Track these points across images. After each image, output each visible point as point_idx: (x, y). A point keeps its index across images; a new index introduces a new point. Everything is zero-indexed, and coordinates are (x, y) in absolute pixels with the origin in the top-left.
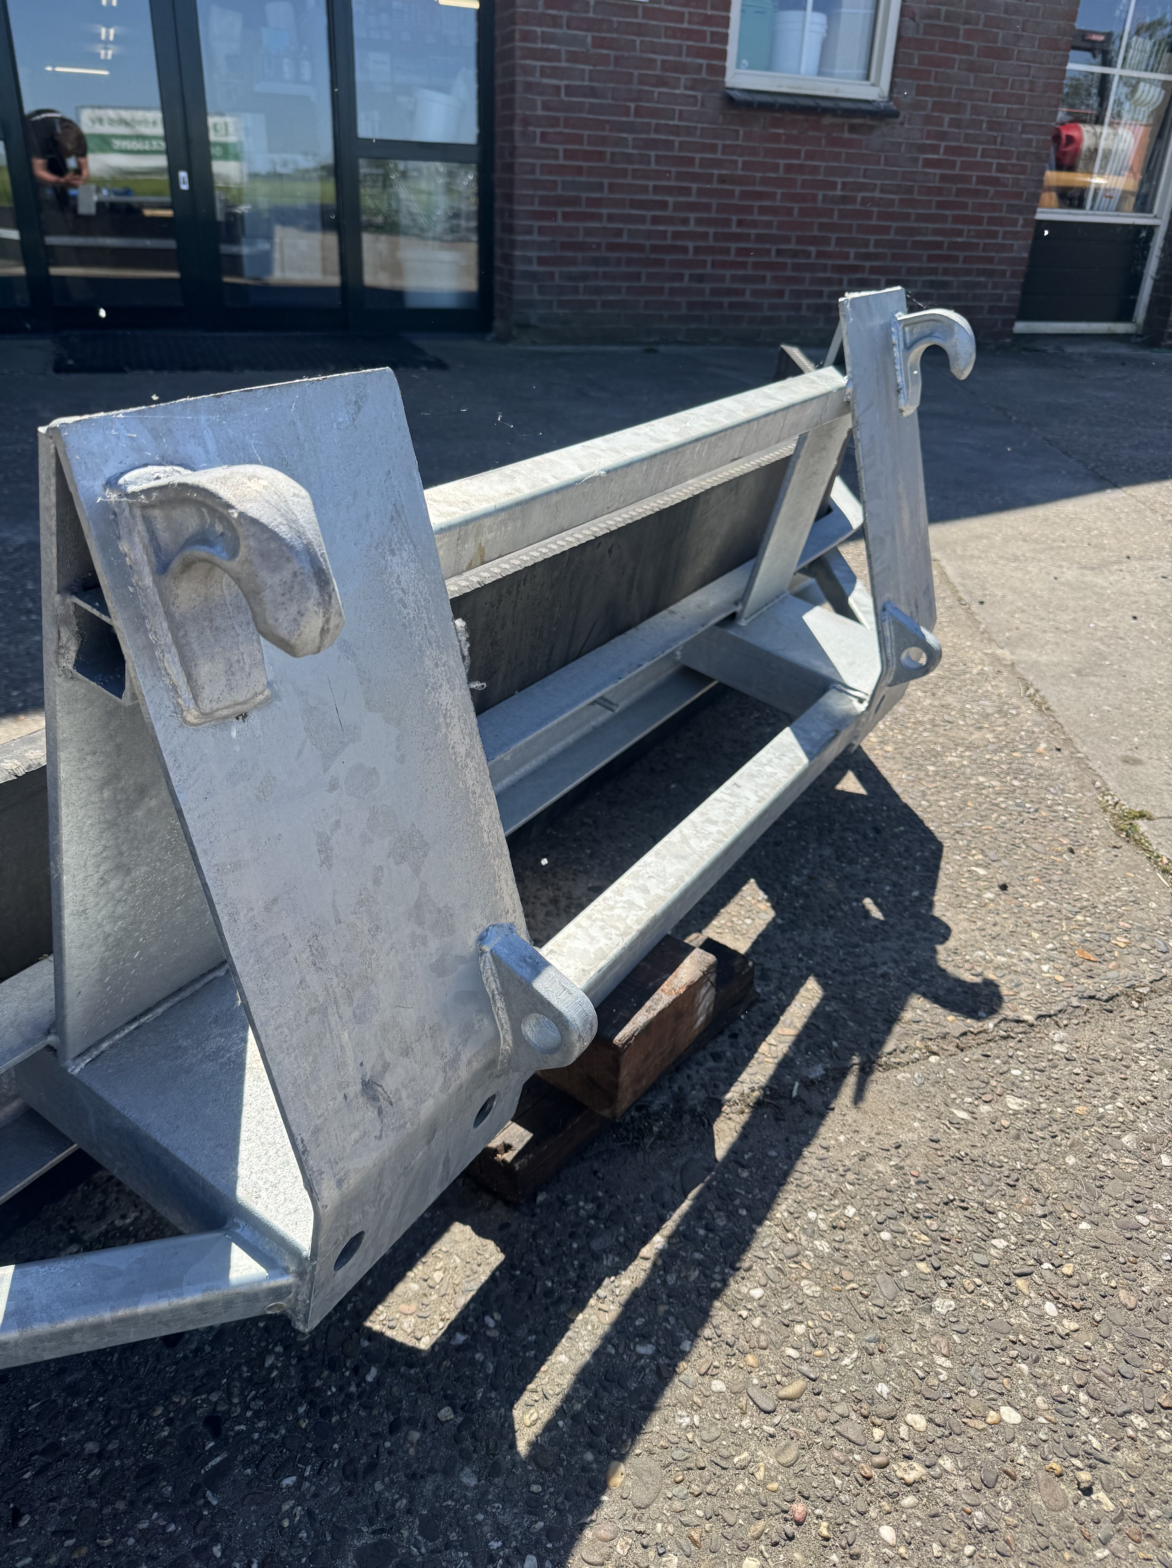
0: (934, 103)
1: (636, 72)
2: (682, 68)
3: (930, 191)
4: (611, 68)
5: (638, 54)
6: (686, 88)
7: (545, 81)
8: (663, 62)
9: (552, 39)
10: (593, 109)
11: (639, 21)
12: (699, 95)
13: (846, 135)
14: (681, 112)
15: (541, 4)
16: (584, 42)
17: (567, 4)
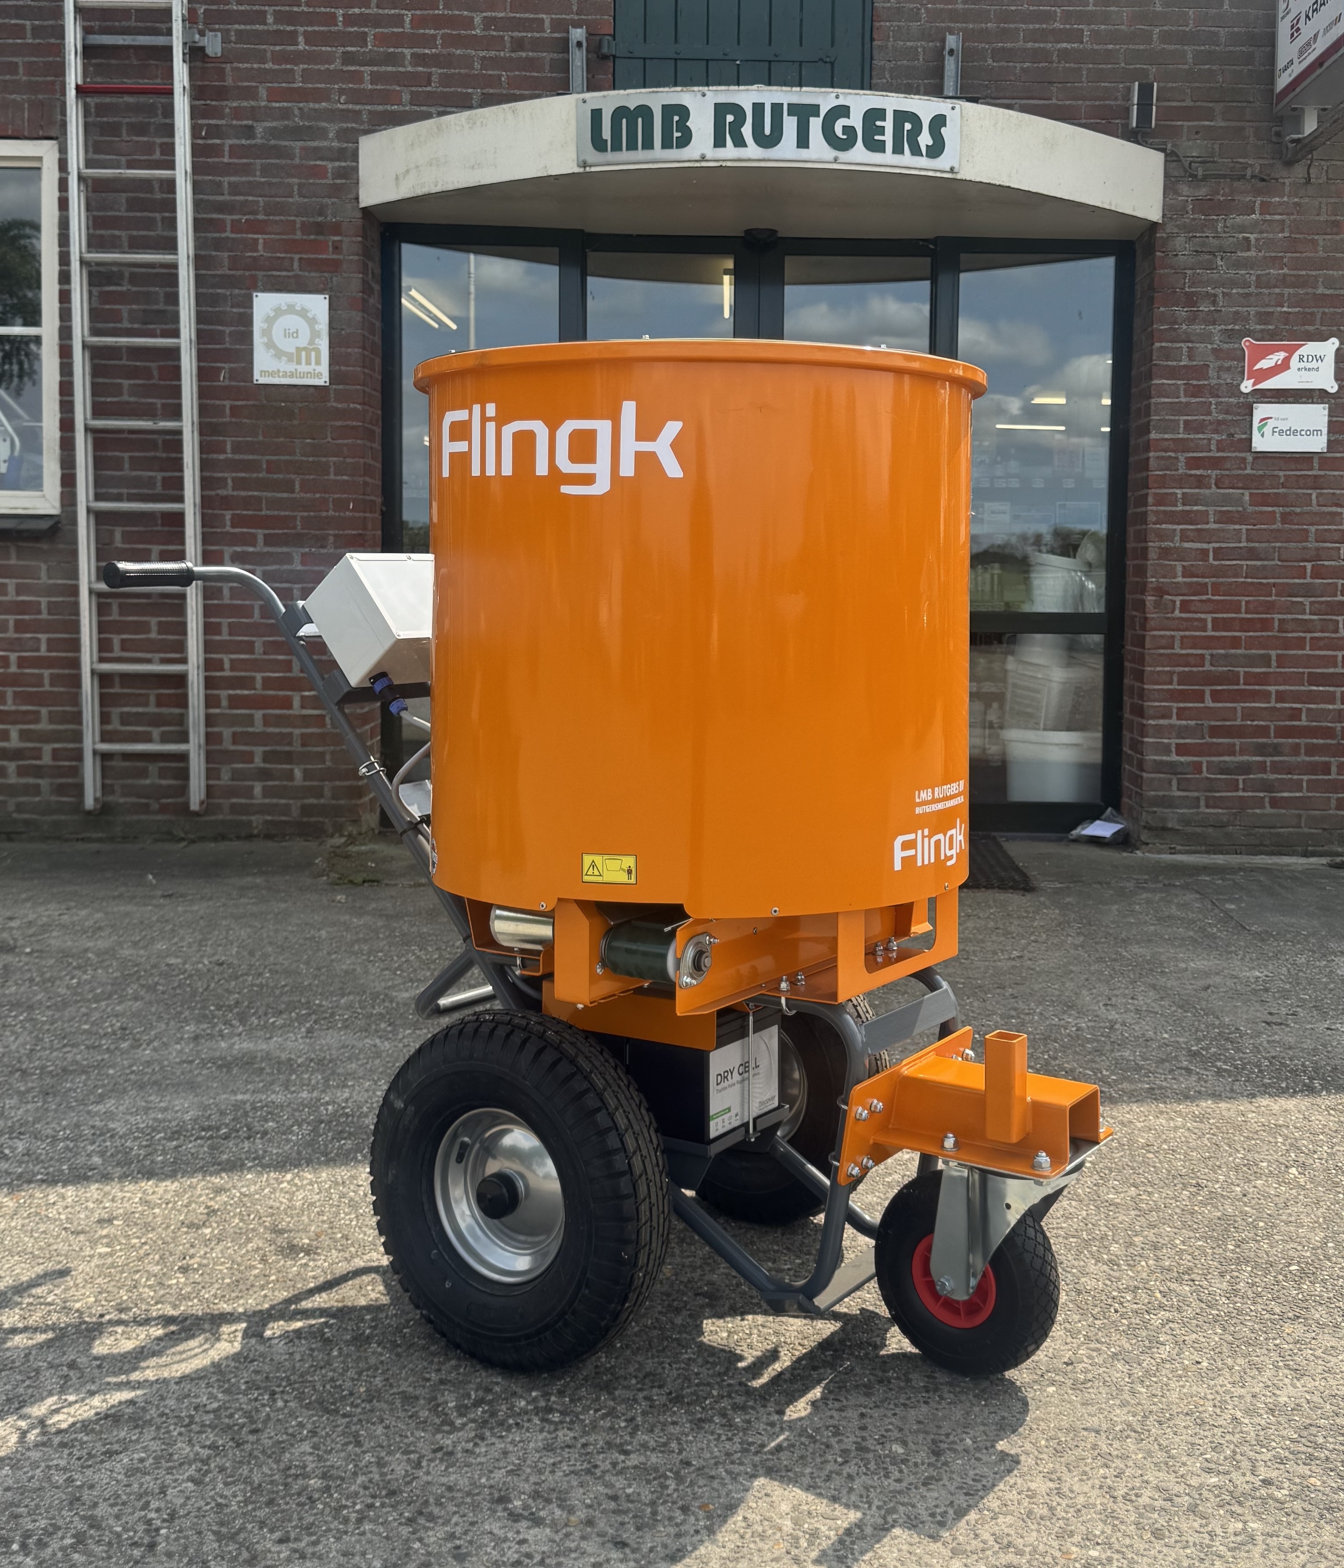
1: (1313, 529)
4: (1277, 526)
5: (1315, 508)
7: (1186, 545)
9: (1196, 500)
10: (1252, 572)
11: (1315, 472)
15: (1182, 464)
16: (1239, 501)
17: (1215, 463)
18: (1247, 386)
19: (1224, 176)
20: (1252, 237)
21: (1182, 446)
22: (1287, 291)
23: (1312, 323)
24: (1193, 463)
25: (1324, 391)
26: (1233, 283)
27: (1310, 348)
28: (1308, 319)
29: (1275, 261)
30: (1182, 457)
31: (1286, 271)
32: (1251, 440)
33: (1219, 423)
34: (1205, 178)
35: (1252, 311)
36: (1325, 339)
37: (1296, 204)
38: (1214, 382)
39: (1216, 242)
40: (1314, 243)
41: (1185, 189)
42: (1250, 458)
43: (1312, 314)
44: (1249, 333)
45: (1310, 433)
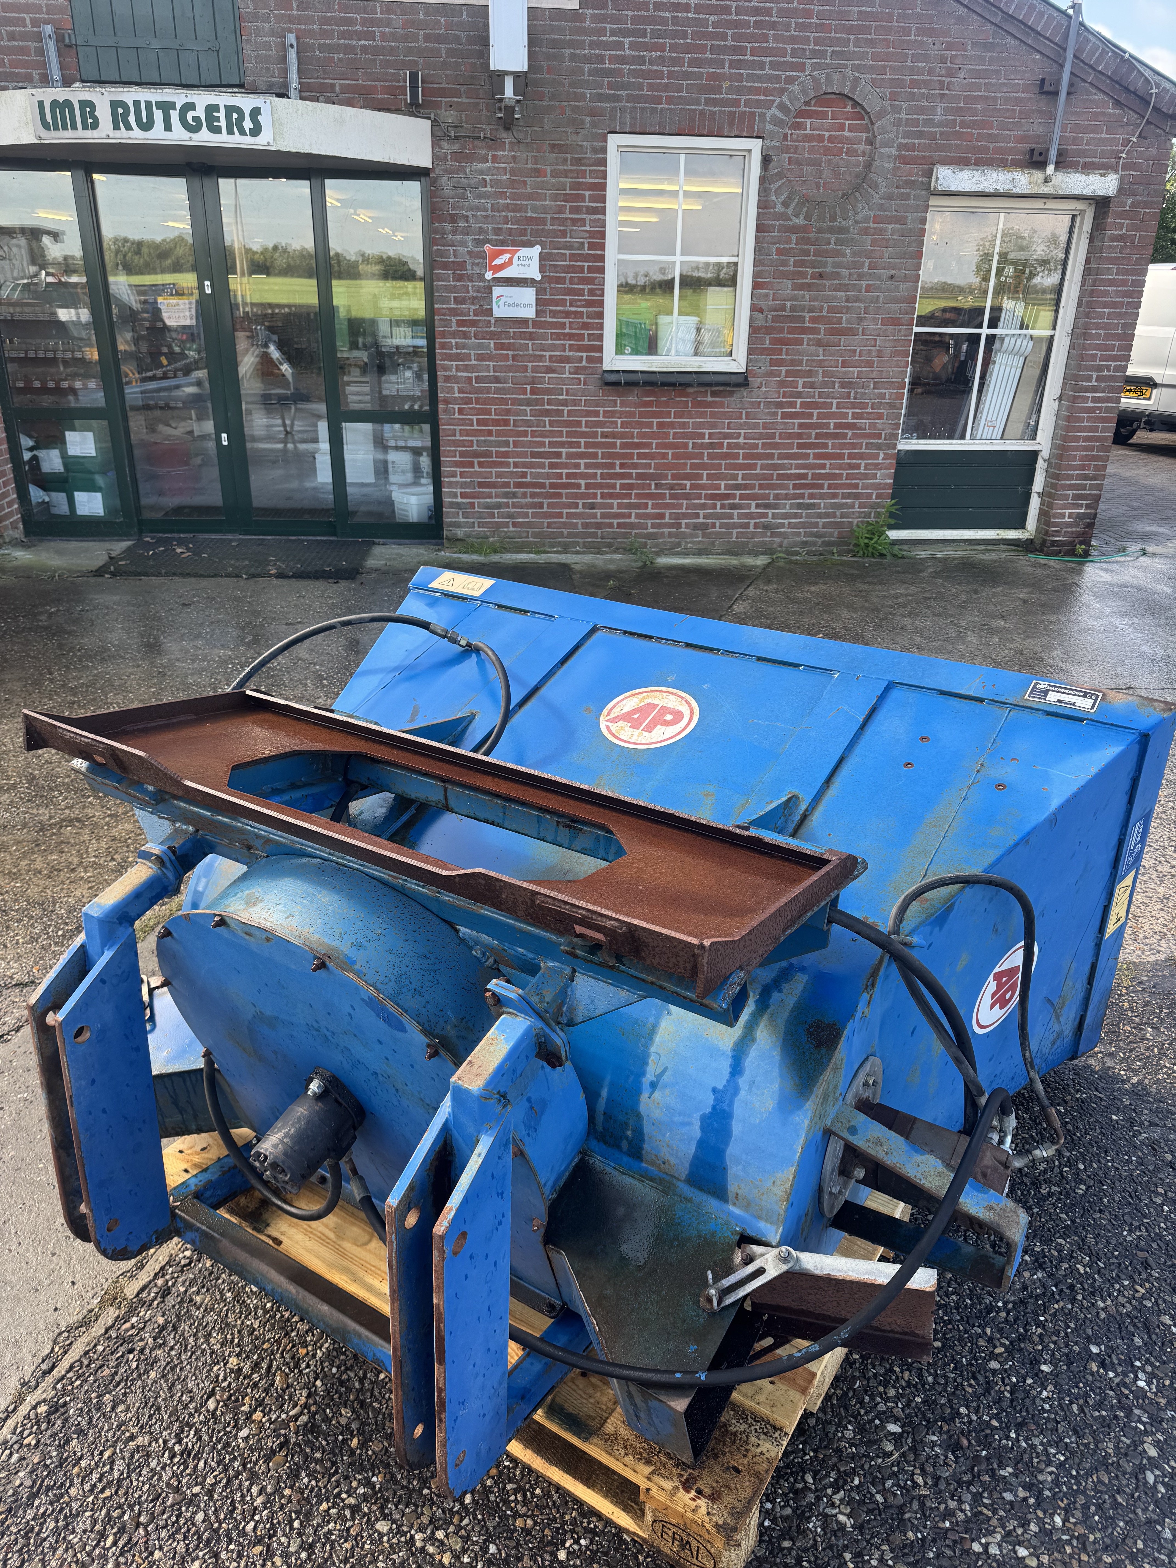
0: (787, 371)
1: (530, 365)
2: (567, 360)
3: (790, 436)
4: (510, 363)
5: (531, 352)
6: (570, 373)
7: (459, 374)
8: (550, 356)
9: (464, 347)
10: (497, 391)
11: (530, 330)
12: (582, 377)
13: (709, 399)
14: (567, 389)
15: (454, 324)
16: (487, 347)
17: (473, 323)
18: (489, 275)
19: (469, 137)
20: (488, 178)
21: (454, 312)
22: (509, 214)
23: (525, 236)
24: (461, 323)
25: (532, 279)
26: (478, 209)
27: (524, 252)
28: (523, 233)
29: (502, 195)
30: (454, 319)
31: (508, 201)
32: (491, 309)
33: (474, 298)
34: (456, 138)
35: (490, 227)
36: (533, 246)
37: (514, 157)
38: (470, 272)
39: (466, 181)
40: (525, 183)
41: (445, 144)
42: (493, 321)
43: (525, 230)
44: (489, 241)
45: (525, 306)
